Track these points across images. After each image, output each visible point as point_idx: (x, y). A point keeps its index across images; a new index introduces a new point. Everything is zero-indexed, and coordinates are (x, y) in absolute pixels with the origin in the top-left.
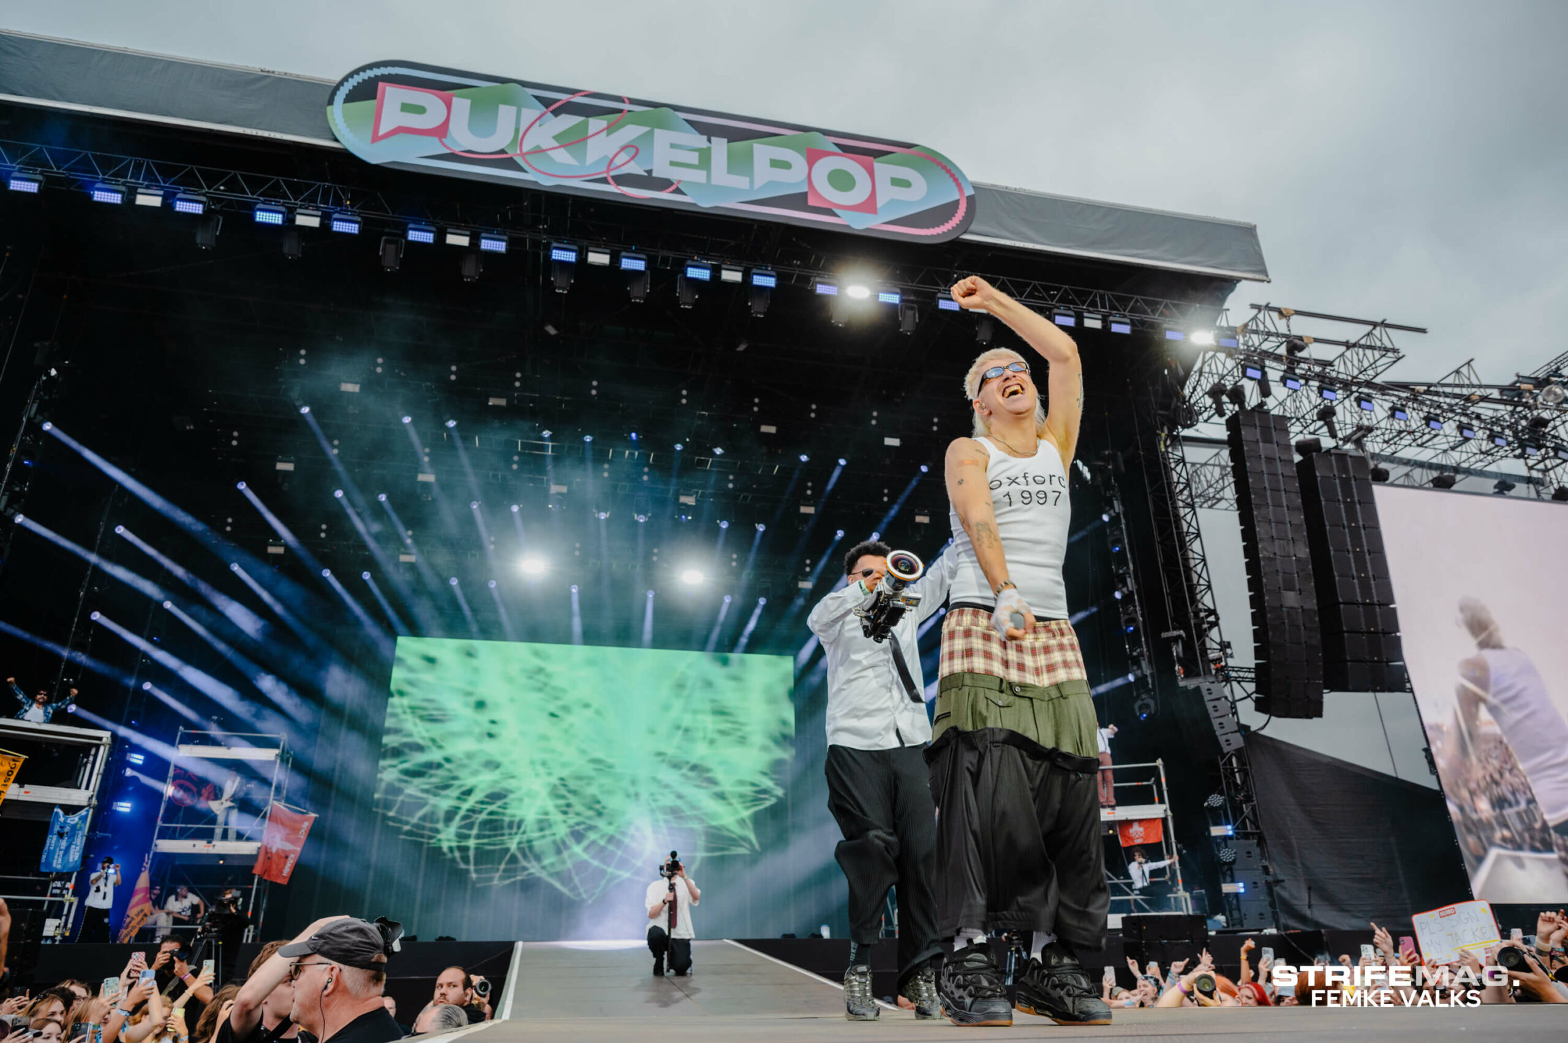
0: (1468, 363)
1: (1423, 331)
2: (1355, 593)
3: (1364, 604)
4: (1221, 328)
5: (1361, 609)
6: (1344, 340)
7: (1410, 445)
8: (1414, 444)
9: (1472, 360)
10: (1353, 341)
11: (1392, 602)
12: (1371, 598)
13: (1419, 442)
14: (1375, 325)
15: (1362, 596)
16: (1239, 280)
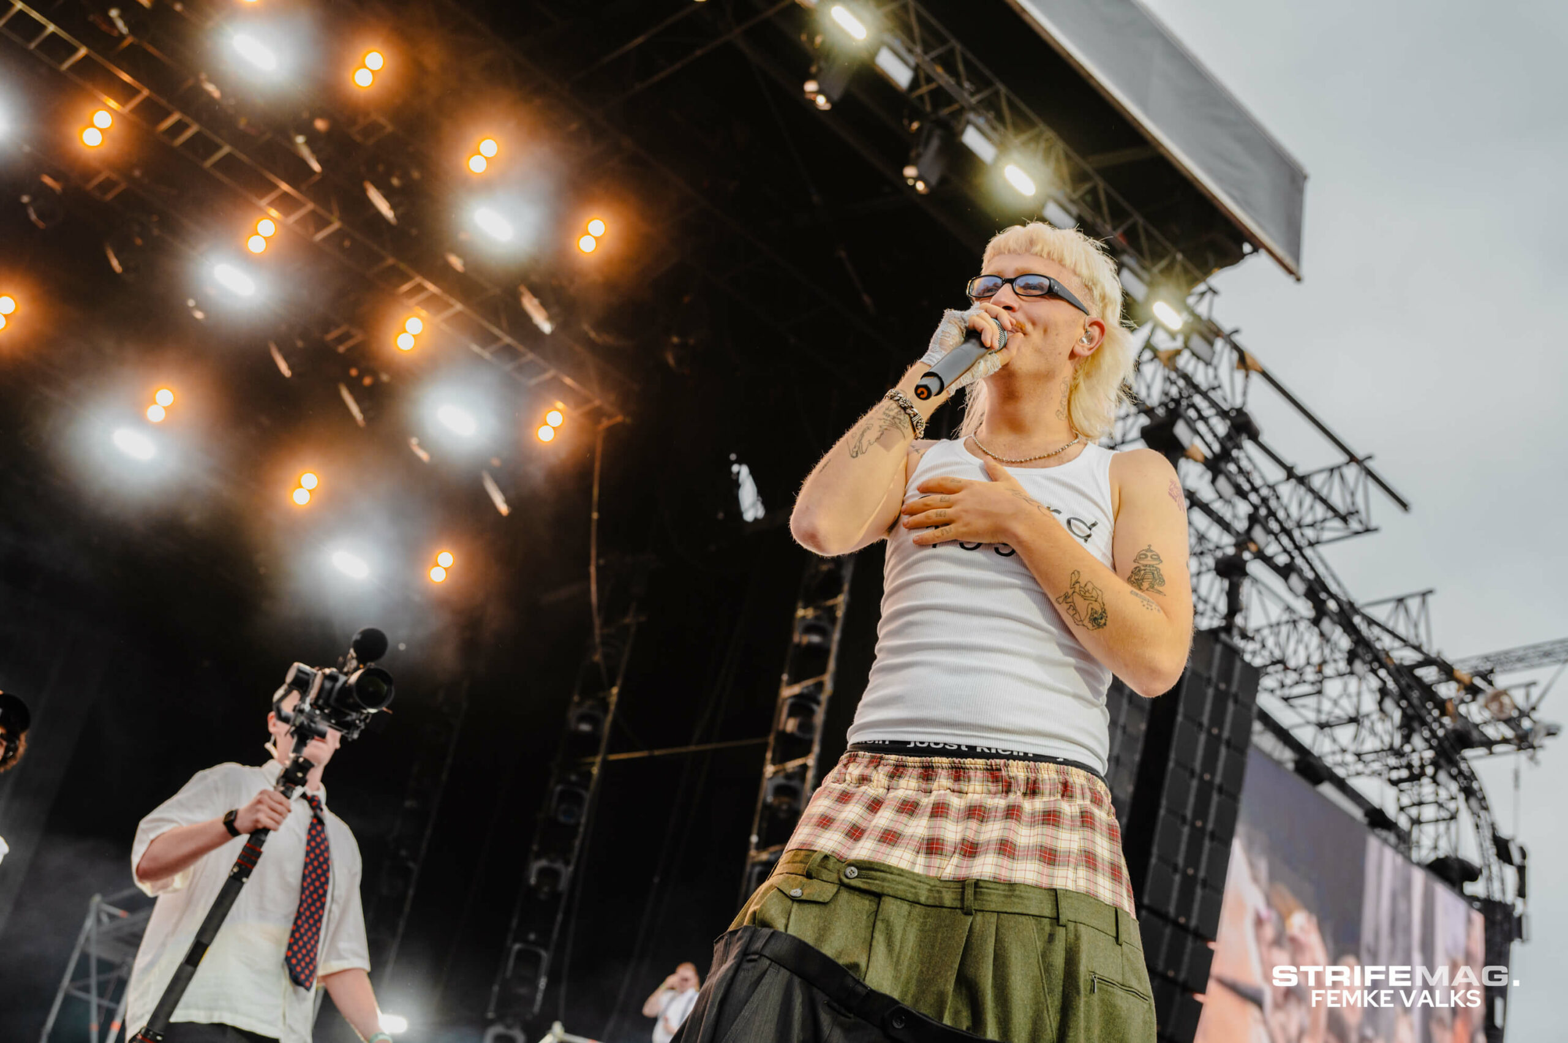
0: (1424, 595)
1: (1404, 505)
2: (1168, 897)
3: (1176, 923)
4: (1197, 317)
5: (1168, 931)
6: (1289, 464)
7: (1272, 691)
8: (1279, 693)
9: (1430, 592)
10: (1300, 471)
11: (1213, 938)
12: (1188, 917)
13: (1287, 692)
14: (1353, 458)
15: (1178, 908)
16: (1257, 246)
